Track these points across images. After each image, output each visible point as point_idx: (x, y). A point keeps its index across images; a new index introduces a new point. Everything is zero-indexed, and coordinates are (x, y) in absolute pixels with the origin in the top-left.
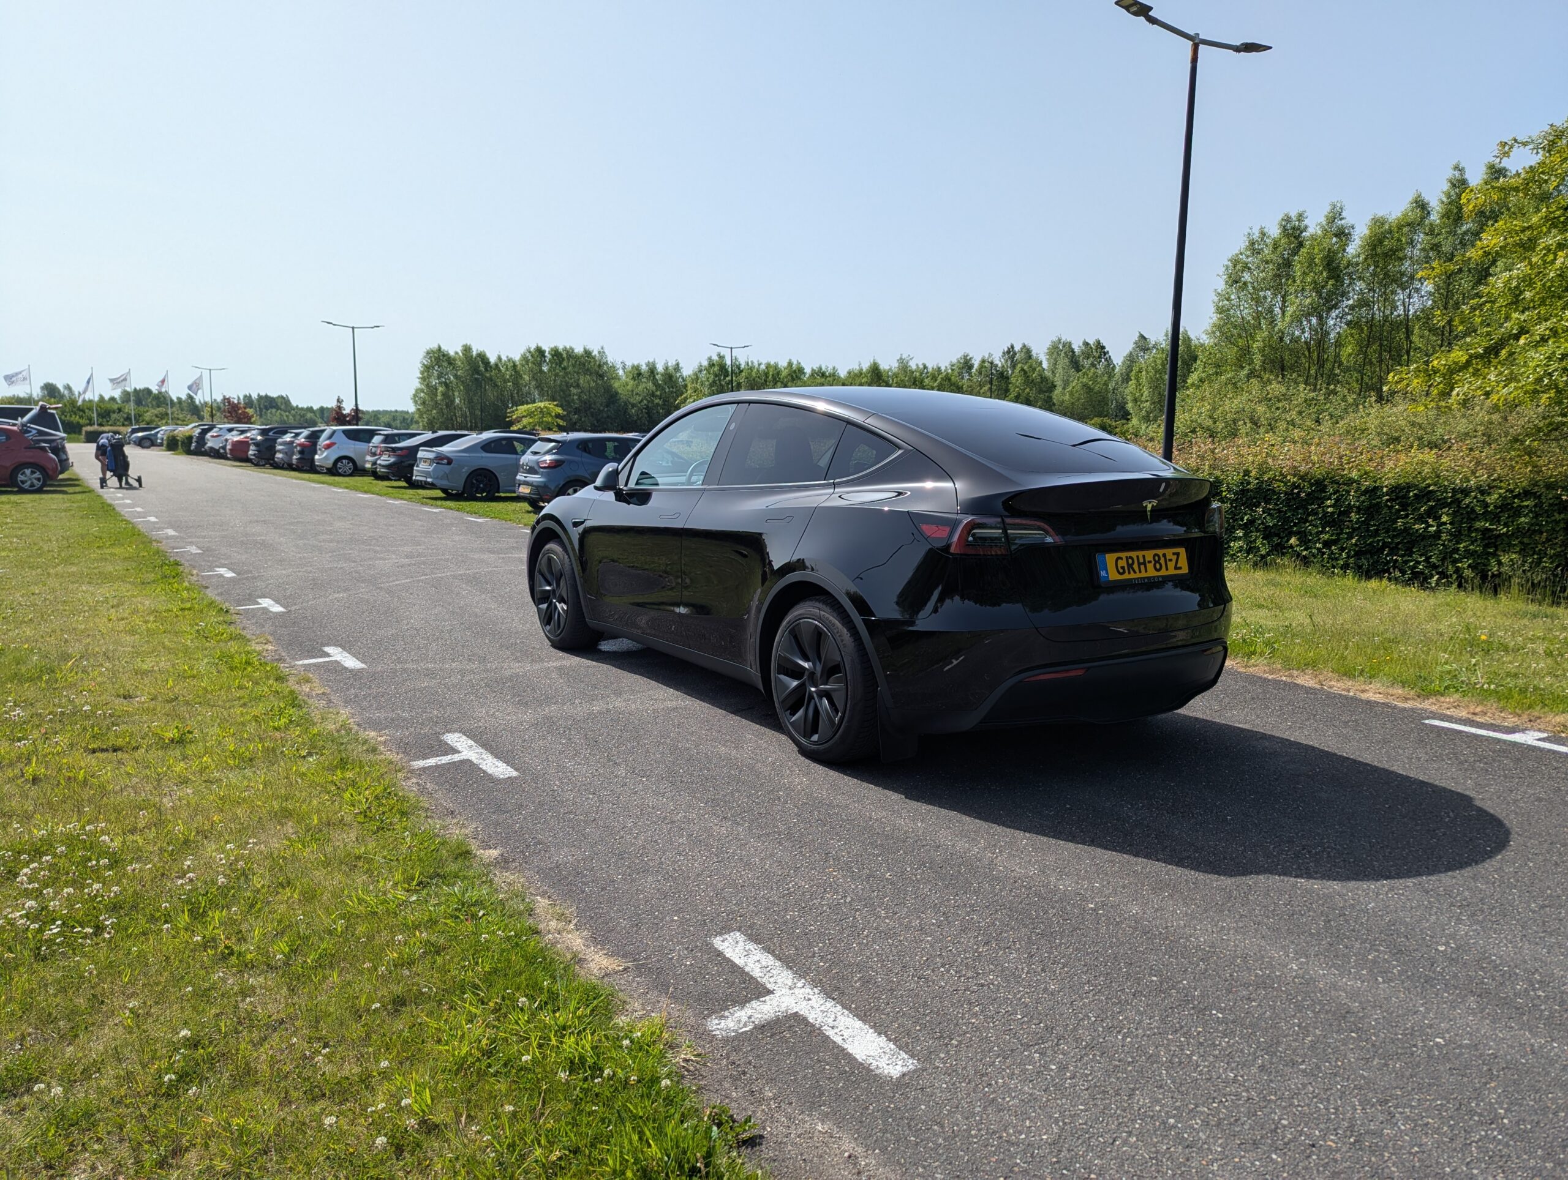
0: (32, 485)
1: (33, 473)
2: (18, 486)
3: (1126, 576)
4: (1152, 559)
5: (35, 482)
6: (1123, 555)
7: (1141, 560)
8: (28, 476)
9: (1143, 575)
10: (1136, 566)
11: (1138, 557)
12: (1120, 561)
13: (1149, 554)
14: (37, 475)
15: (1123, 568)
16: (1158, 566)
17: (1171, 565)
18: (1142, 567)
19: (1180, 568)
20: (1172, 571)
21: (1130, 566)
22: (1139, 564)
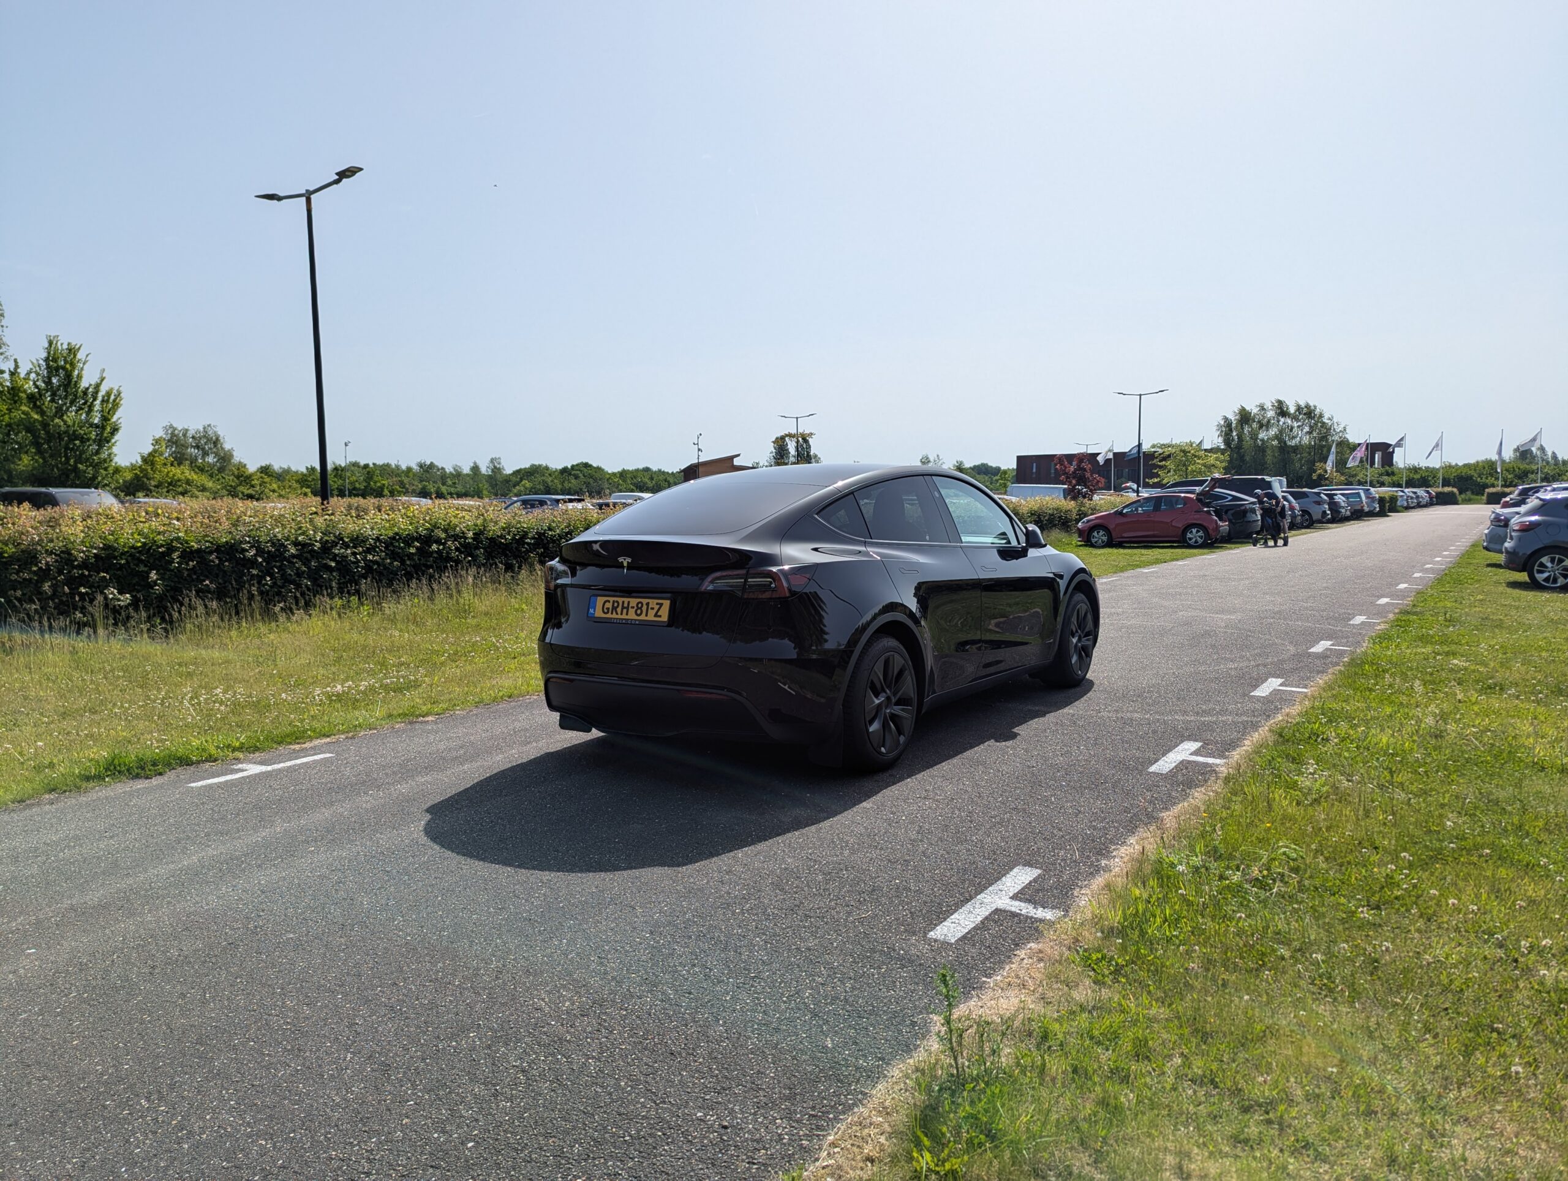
0: (1196, 542)
1: (1198, 532)
2: (1187, 542)
3: (609, 615)
4: (635, 605)
5: (1199, 539)
6: (611, 599)
7: (626, 605)
8: (1194, 535)
9: (624, 616)
10: (619, 610)
11: (623, 602)
12: (607, 604)
13: (634, 602)
14: (1201, 533)
15: (608, 609)
16: (639, 612)
17: (652, 613)
18: (625, 611)
19: (660, 616)
20: (651, 617)
21: (614, 608)
22: (623, 608)
